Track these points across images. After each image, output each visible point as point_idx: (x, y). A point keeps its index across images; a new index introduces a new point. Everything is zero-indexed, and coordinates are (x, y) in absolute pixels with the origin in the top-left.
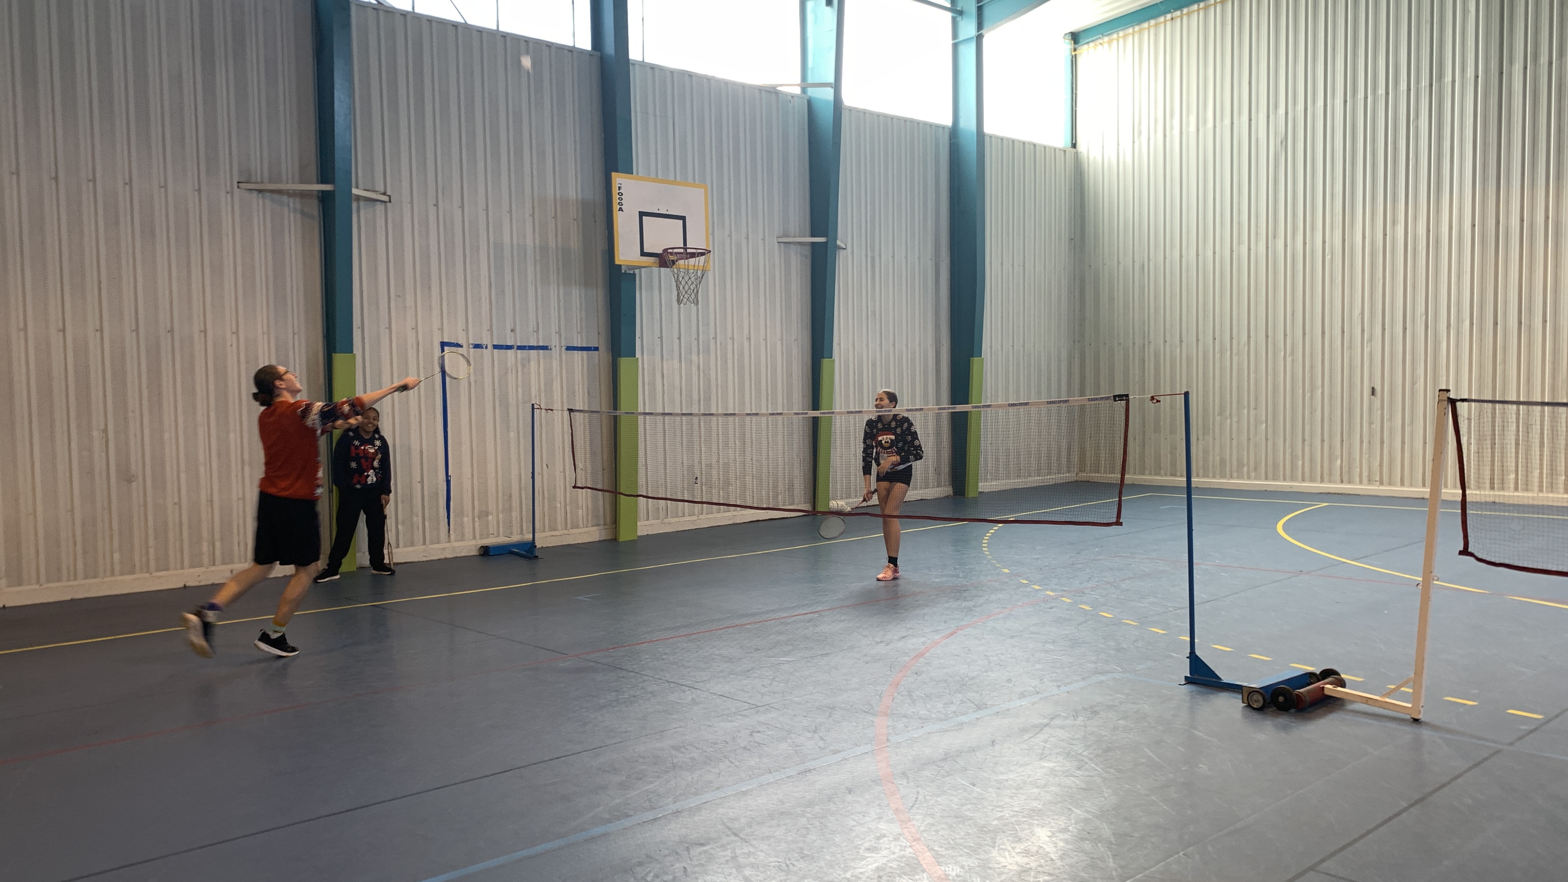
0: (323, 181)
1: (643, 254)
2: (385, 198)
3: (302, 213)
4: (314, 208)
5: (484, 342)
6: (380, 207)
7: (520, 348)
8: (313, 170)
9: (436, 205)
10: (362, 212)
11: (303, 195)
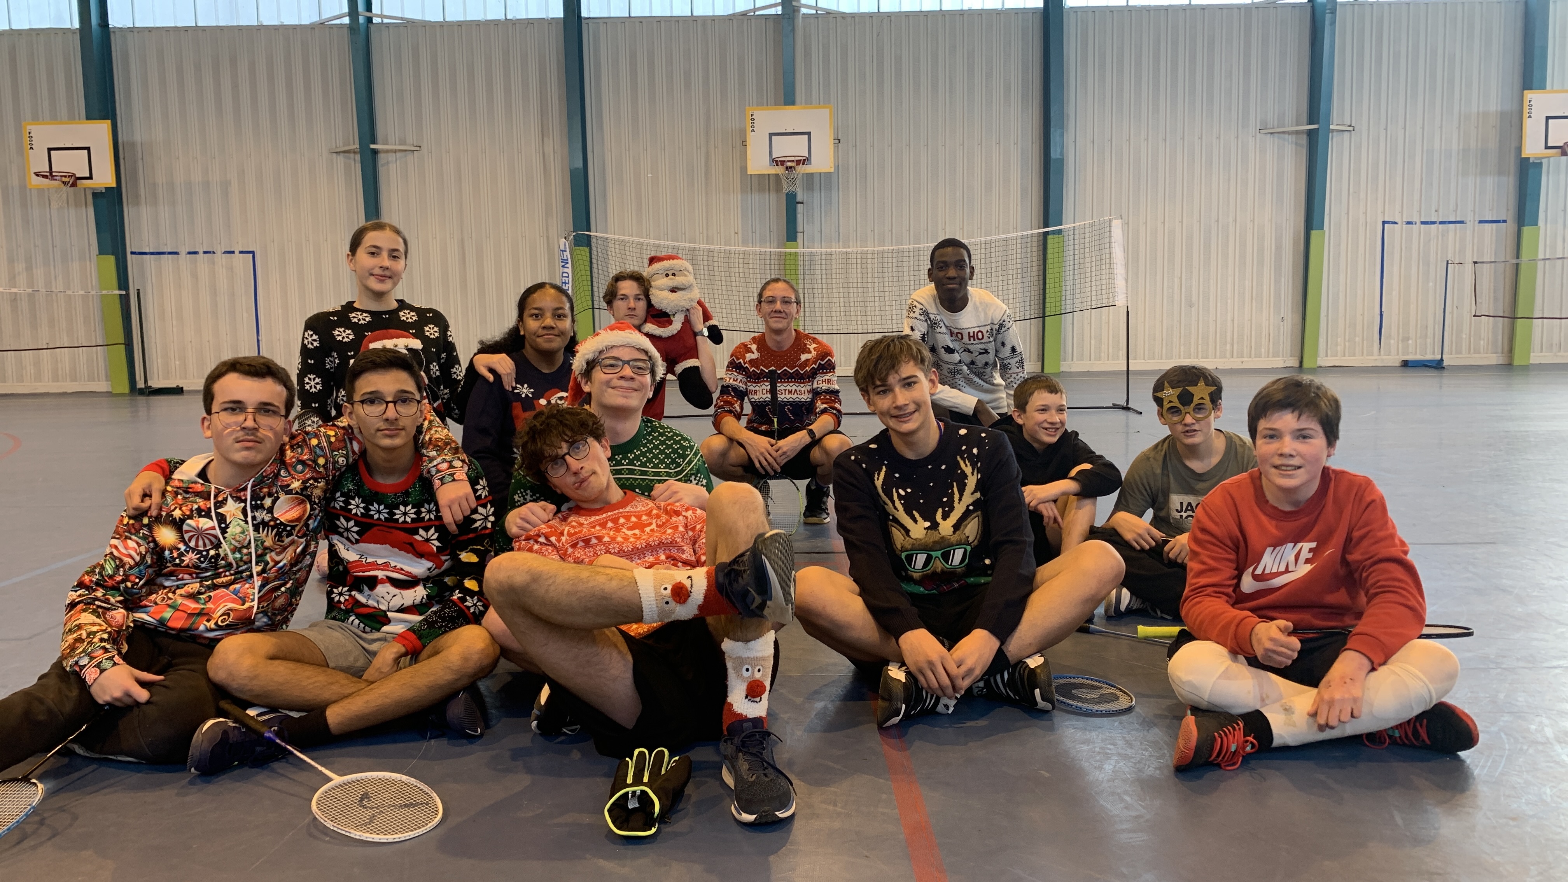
0: (1310, 123)
1: (1547, 147)
2: (1351, 129)
3: (1296, 144)
4: (1304, 140)
5: (1414, 220)
6: (1346, 134)
7: (1441, 223)
8: (1305, 117)
9: (1386, 129)
10: (1334, 139)
11: (1297, 133)
